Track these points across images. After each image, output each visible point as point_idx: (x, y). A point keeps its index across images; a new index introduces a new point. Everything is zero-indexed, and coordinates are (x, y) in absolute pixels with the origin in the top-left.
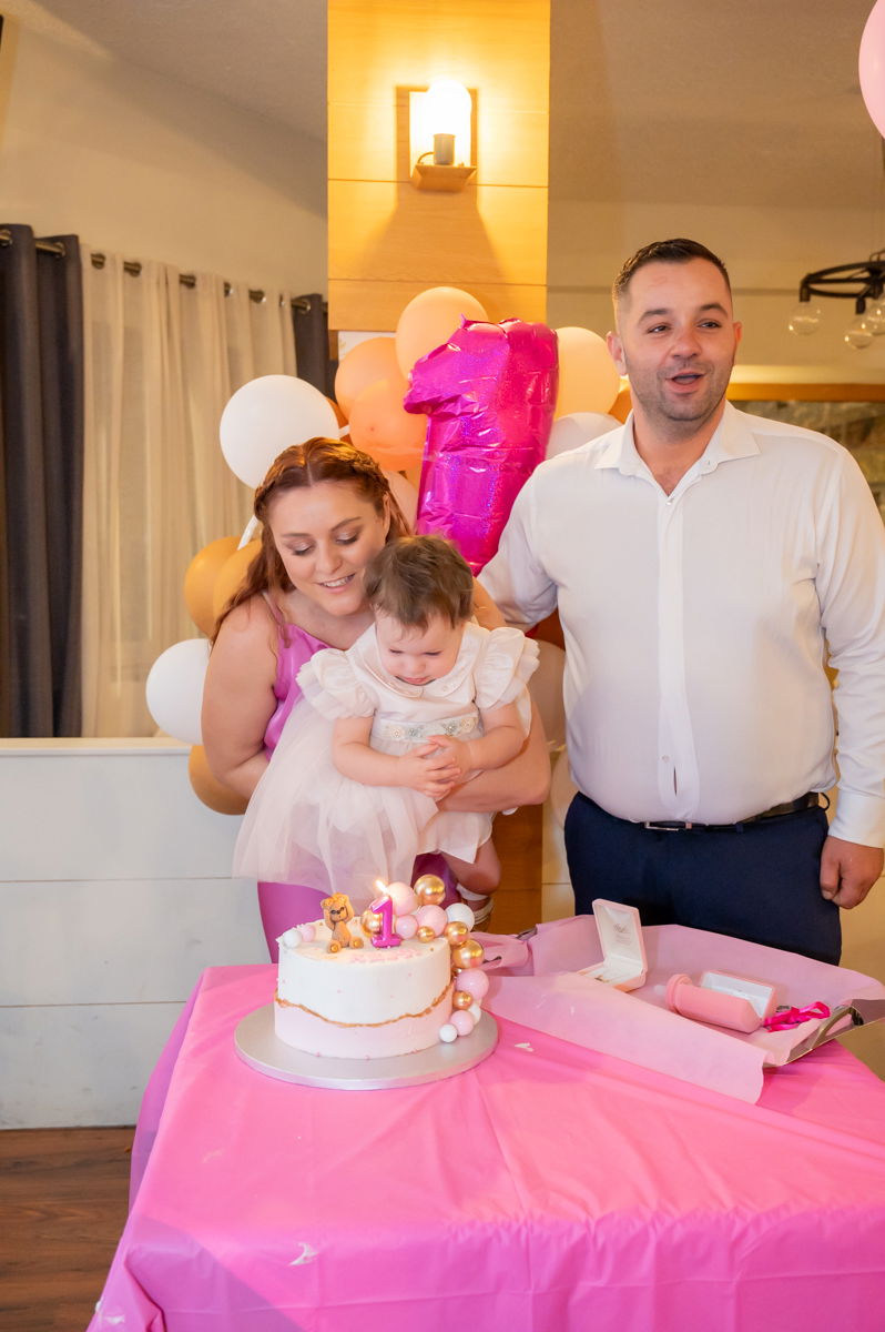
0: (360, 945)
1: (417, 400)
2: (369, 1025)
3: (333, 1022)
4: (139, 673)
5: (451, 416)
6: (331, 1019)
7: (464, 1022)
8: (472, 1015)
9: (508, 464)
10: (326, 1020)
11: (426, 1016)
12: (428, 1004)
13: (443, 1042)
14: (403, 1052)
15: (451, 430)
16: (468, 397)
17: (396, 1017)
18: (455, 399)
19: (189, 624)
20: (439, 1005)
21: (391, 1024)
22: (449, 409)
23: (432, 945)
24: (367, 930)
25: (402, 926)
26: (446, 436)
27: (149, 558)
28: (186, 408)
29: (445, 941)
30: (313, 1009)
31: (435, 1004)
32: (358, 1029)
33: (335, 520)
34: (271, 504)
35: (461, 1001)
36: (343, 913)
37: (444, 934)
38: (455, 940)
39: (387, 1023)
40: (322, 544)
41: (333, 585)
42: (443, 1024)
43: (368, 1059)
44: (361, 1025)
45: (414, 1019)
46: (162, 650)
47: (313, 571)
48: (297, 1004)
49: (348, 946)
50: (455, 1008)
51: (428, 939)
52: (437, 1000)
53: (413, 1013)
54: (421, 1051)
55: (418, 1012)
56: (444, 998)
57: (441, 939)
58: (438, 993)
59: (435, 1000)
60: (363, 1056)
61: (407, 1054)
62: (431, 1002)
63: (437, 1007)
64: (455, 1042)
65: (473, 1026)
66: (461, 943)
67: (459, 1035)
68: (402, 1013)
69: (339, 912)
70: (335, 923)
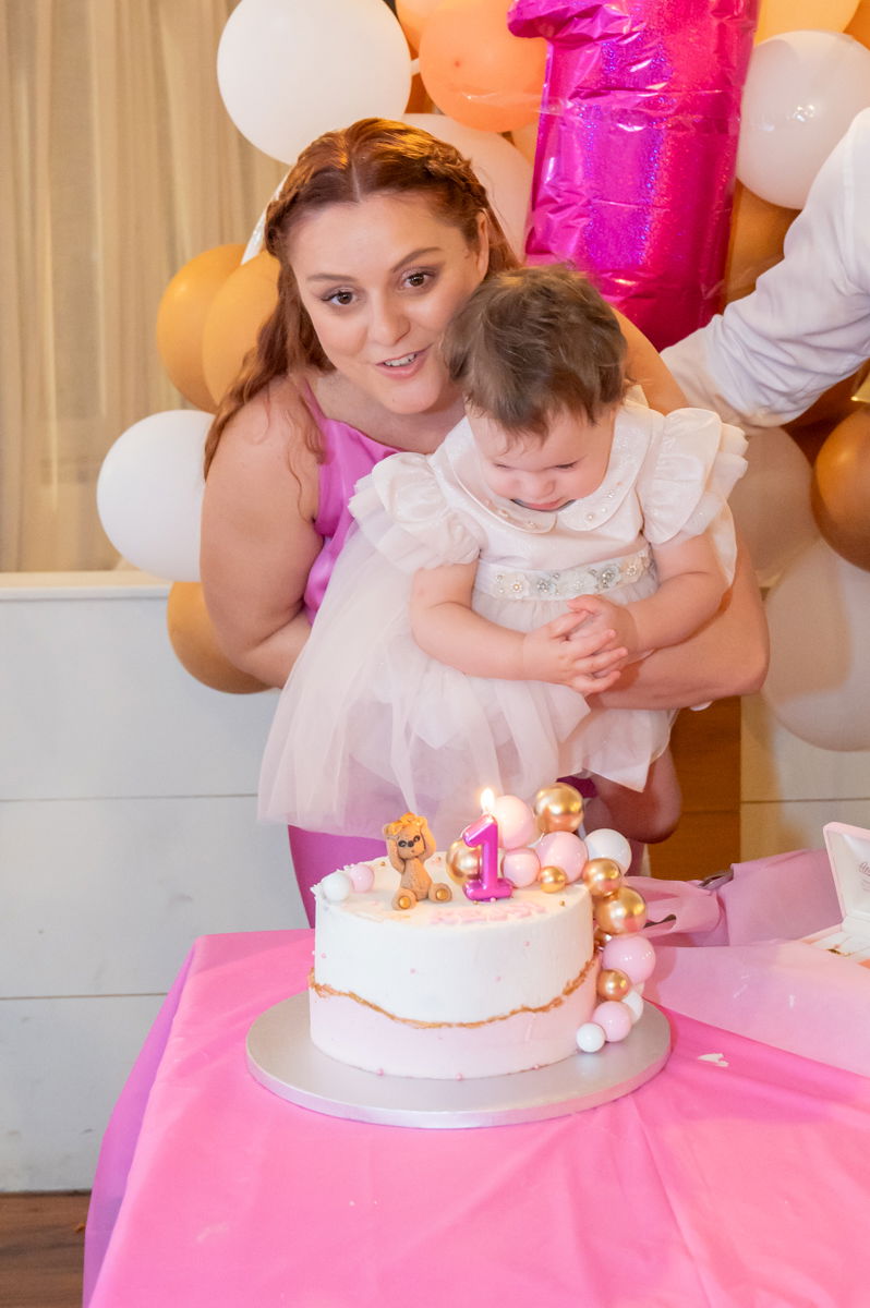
0: (445, 895)
1: (528, 16)
2: (462, 1025)
4: (86, 471)
5: (585, 40)
6: (399, 1014)
7: (615, 1020)
8: (628, 1008)
9: (680, 118)
10: (392, 1017)
11: (553, 1011)
12: (556, 990)
13: (582, 1052)
14: (517, 1068)
15: (586, 65)
16: (613, 9)
17: (507, 1013)
18: (592, 12)
19: (165, 387)
20: (576, 991)
21: (499, 1024)
22: (582, 27)
23: (563, 897)
24: (457, 873)
25: (517, 865)
26: (577, 74)
27: (100, 287)
28: (156, 41)
29: (584, 889)
30: (371, 1000)
31: (568, 992)
32: (445, 1031)
33: (396, 254)
34: (293, 230)
35: (610, 986)
36: (418, 846)
37: (583, 878)
38: (600, 888)
39: (491, 1021)
40: (375, 295)
41: (395, 363)
42: (580, 1025)
43: (461, 1080)
44: (450, 1025)
45: (534, 1015)
46: (123, 429)
47: (363, 339)
48: (346, 991)
49: (427, 897)
50: (601, 998)
51: (557, 887)
52: (571, 985)
53: (533, 1005)
54: (546, 1066)
55: (541, 1005)
56: (583, 981)
57: (577, 886)
58: (573, 975)
59: (568, 984)
60: (454, 1075)
61: (523, 1071)
62: (562, 987)
63: (573, 996)
64: (601, 1053)
65: (632, 1025)
66: (610, 893)
67: (607, 1041)
68: (516, 1006)
69: (411, 844)
70: (405, 861)
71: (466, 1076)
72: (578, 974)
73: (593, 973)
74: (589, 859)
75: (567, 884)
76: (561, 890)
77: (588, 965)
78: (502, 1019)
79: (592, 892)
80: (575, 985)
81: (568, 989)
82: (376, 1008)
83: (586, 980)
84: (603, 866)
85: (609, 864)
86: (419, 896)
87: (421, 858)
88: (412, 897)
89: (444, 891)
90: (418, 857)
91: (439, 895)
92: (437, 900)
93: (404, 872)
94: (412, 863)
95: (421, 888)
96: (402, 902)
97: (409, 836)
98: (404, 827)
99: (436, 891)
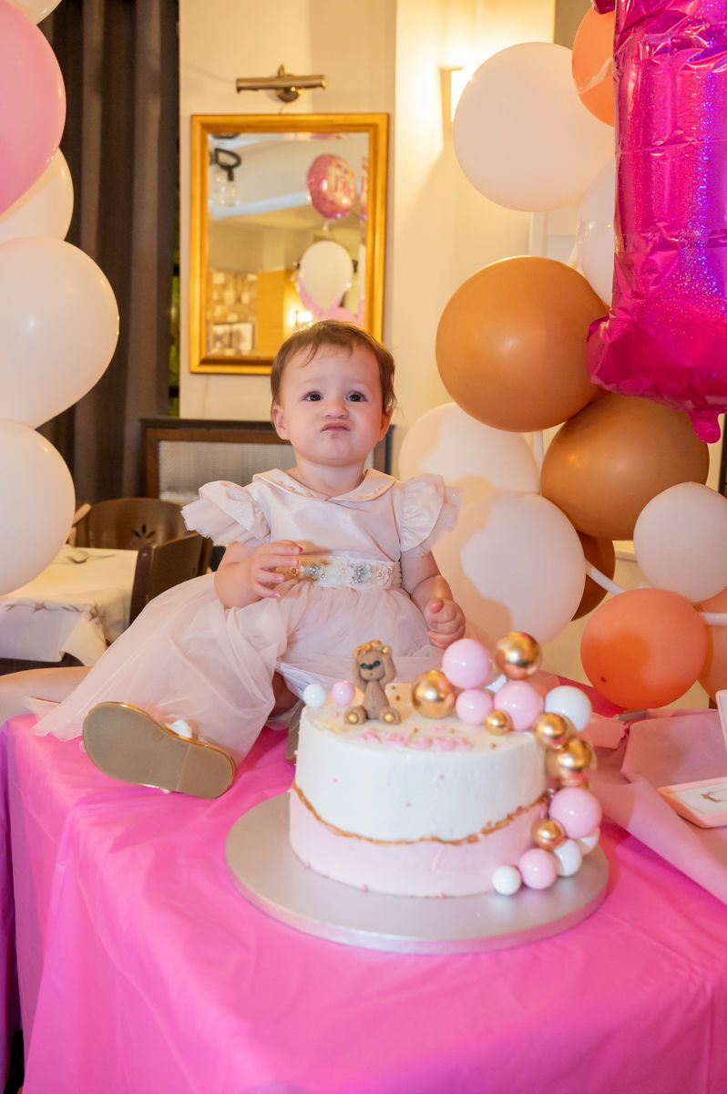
2: (370, 840)
3: (326, 824)
6: (326, 817)
7: (536, 870)
8: (556, 861)
10: (318, 818)
11: (467, 846)
12: (475, 827)
13: (496, 893)
17: (415, 837)
20: (497, 833)
21: (404, 847)
23: (503, 739)
25: (468, 704)
29: (530, 737)
31: (487, 832)
32: (354, 841)
35: (545, 835)
37: (532, 729)
38: (547, 741)
39: (399, 842)
42: (504, 863)
44: (359, 837)
45: (442, 847)
50: (535, 845)
51: (501, 730)
52: (493, 825)
53: (444, 837)
54: (453, 897)
55: (454, 837)
56: (508, 824)
58: (496, 815)
59: (489, 824)
60: (359, 883)
61: (427, 897)
62: (482, 824)
63: (491, 836)
64: (515, 896)
65: (559, 877)
66: (559, 747)
67: (523, 886)
68: (427, 833)
69: (371, 667)
70: (367, 681)
71: (371, 888)
72: (503, 816)
73: (525, 821)
74: (544, 713)
75: (511, 729)
76: (503, 734)
77: (520, 810)
78: (408, 843)
79: (540, 743)
80: (498, 826)
81: (488, 828)
82: (310, 808)
83: (513, 824)
84: (557, 722)
85: (562, 721)
86: (371, 716)
87: (382, 682)
88: (361, 716)
89: (394, 715)
90: (378, 680)
91: (388, 717)
92: (385, 721)
93: (364, 691)
94: (370, 685)
95: (374, 708)
96: (352, 718)
97: (369, 660)
98: (367, 652)
99: (385, 714)
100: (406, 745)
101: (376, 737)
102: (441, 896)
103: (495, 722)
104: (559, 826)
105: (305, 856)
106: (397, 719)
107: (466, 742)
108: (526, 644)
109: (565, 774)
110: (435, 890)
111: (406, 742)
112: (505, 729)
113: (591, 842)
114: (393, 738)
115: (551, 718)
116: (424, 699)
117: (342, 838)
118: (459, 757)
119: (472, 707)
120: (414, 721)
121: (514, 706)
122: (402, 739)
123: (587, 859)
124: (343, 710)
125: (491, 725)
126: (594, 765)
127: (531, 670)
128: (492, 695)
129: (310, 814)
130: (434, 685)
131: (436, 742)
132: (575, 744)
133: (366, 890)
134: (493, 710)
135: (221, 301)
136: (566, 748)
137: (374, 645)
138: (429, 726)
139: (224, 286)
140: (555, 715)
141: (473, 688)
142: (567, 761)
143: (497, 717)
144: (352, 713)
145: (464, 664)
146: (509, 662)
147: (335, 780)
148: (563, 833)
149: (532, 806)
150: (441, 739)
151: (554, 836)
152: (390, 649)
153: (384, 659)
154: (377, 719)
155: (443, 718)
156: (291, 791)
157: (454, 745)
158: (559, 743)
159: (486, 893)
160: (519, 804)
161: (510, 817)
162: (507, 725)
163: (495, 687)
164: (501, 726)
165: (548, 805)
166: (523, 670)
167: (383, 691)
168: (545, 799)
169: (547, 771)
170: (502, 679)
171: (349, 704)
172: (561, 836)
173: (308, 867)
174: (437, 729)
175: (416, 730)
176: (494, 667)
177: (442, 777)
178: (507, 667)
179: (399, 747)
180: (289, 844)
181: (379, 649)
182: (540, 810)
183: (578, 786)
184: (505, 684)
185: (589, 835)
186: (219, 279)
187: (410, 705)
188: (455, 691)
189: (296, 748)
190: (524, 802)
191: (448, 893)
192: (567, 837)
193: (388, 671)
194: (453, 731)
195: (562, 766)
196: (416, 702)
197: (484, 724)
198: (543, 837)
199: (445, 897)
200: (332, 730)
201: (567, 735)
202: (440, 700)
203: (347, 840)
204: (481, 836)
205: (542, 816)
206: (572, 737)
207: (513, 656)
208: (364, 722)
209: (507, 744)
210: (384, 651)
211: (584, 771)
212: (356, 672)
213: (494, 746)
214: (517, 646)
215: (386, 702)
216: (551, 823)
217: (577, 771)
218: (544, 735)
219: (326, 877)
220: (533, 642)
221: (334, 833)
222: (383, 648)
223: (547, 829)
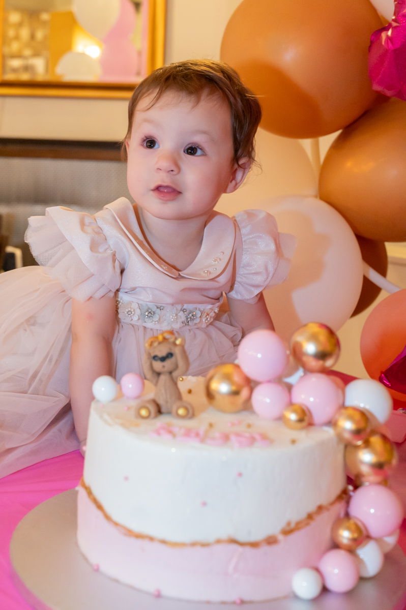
2: (163, 542)
3: (116, 524)
6: (115, 517)
8: (358, 563)
10: (107, 517)
11: (265, 549)
12: (274, 528)
13: (296, 597)
17: (211, 538)
21: (198, 549)
25: (264, 397)
29: (330, 432)
31: (287, 532)
32: (146, 543)
35: (345, 535)
36: (168, 364)
37: (332, 423)
38: (347, 436)
39: (194, 544)
44: (151, 539)
45: (240, 549)
50: (335, 545)
51: (299, 425)
52: (293, 525)
53: (242, 538)
54: (251, 602)
55: (253, 539)
56: (307, 524)
57: (326, 429)
58: (296, 514)
59: (289, 524)
60: (151, 587)
61: (224, 602)
62: (281, 524)
63: (292, 536)
64: (316, 600)
65: (362, 579)
66: (360, 443)
67: (325, 590)
68: (224, 534)
69: (163, 359)
70: (159, 374)
71: (165, 592)
72: (302, 515)
73: (326, 520)
74: (343, 407)
75: (311, 424)
76: (303, 428)
77: (320, 508)
78: (205, 545)
79: (340, 437)
80: (298, 526)
81: (288, 529)
82: (100, 507)
83: (313, 524)
84: (357, 416)
85: (364, 415)
86: (163, 410)
87: (175, 374)
88: (153, 409)
89: (186, 409)
90: (171, 373)
91: (181, 412)
92: (178, 416)
93: (156, 384)
94: (163, 378)
95: (167, 402)
96: (144, 412)
97: (162, 351)
98: (160, 343)
99: (178, 408)
100: (202, 441)
101: (170, 432)
102: (238, 601)
103: (293, 417)
104: (360, 524)
105: (94, 559)
106: (191, 413)
107: (265, 438)
108: (323, 335)
109: (365, 469)
110: (233, 596)
111: (203, 438)
112: (304, 424)
113: (391, 540)
114: (188, 433)
115: (351, 412)
116: (219, 393)
117: (133, 541)
118: (258, 454)
119: (268, 400)
120: (209, 416)
121: (312, 399)
122: (197, 435)
123: (388, 558)
124: (134, 403)
125: (289, 420)
126: (394, 462)
127: (329, 363)
128: (289, 388)
129: (99, 513)
130: (227, 378)
131: (233, 438)
132: (376, 440)
133: (159, 595)
134: (290, 404)
135: (17, 38)
136: (367, 444)
137: (167, 336)
138: (224, 421)
139: (20, 25)
140: (356, 409)
141: (269, 381)
142: (367, 457)
143: (295, 411)
144: (144, 407)
145: (259, 356)
146: (306, 354)
147: (126, 478)
148: (364, 533)
149: (332, 503)
150: (238, 435)
151: (356, 535)
152: (184, 340)
153: (177, 351)
154: (169, 413)
155: (237, 412)
156: (79, 488)
157: (252, 440)
158: (359, 440)
159: (286, 597)
160: (318, 503)
161: (310, 517)
162: (305, 419)
163: (292, 380)
164: (301, 420)
165: (348, 503)
166: (321, 363)
167: (175, 384)
168: (344, 497)
169: (346, 467)
170: (300, 372)
171: (138, 397)
172: (362, 536)
173: (97, 570)
174: (233, 424)
175: (211, 425)
176: (291, 359)
177: (240, 475)
178: (305, 359)
179: (195, 443)
180: (76, 544)
181: (172, 340)
182: (339, 508)
183: (379, 483)
184: (302, 377)
185: (390, 535)
186: (15, 17)
187: (204, 399)
188: (251, 384)
189: (85, 444)
190: (324, 501)
191: (246, 597)
192: (368, 537)
193: (181, 363)
194: (249, 426)
195: (362, 462)
196: (210, 395)
197: (281, 418)
198: (343, 537)
199: (242, 602)
200: (123, 425)
201: (368, 430)
202: (236, 393)
203: (139, 542)
204: (281, 537)
205: (342, 514)
206: (373, 432)
207: (310, 348)
208: (156, 417)
209: (308, 439)
210: (178, 342)
211: (386, 468)
212: (148, 364)
213: (293, 442)
214: (313, 338)
215: (179, 397)
216: (352, 522)
217: (379, 467)
218: (344, 429)
219: (116, 581)
220: (331, 333)
221: (125, 535)
222: (176, 339)
223: (348, 529)
